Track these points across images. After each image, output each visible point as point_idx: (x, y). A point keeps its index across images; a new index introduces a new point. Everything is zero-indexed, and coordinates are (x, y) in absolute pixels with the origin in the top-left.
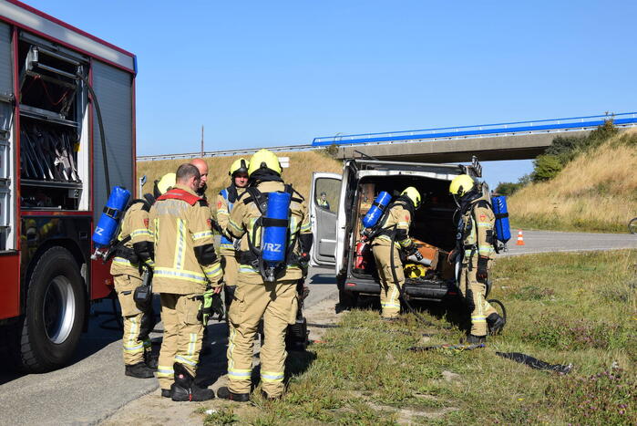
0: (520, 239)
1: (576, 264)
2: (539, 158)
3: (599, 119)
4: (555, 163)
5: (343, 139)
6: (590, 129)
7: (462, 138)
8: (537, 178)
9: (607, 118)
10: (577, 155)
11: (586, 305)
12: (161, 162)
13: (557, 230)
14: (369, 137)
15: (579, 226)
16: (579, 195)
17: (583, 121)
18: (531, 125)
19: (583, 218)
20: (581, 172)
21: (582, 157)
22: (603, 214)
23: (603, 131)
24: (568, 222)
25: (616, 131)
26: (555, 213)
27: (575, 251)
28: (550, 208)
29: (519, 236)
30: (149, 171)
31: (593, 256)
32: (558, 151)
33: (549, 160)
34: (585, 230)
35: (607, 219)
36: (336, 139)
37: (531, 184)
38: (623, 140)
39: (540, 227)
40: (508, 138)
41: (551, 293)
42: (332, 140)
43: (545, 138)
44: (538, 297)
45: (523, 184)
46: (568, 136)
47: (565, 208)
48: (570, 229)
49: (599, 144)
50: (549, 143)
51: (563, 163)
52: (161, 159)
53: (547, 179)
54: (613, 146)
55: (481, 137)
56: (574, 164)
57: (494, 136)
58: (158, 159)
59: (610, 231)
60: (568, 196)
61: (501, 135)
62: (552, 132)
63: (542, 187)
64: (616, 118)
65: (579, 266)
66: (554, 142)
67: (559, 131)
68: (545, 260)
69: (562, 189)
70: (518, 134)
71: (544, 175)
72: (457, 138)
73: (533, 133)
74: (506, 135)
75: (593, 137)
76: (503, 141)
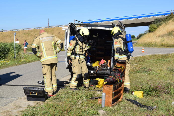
0: (143, 50)
1: (160, 58)
2: (151, 25)
3: (169, 12)
4: (155, 27)
5: (91, 21)
6: (166, 16)
7: (127, 20)
8: (150, 31)
9: (172, 12)
10: (162, 24)
11: (163, 74)
12: (36, 30)
13: (155, 47)
14: (99, 20)
15: (163, 46)
16: (163, 36)
17: (164, 13)
18: (148, 15)
19: (164, 43)
20: (163, 29)
21: (164, 24)
22: (170, 42)
23: (170, 16)
24: (159, 44)
26: (155, 42)
27: (160, 54)
28: (154, 40)
29: (143, 49)
30: (32, 32)
31: (166, 56)
32: (156, 23)
33: (153, 26)
34: (164, 47)
35: (171, 43)
36: (89, 21)
37: (148, 33)
39: (150, 46)
40: (141, 20)
41: (151, 70)
42: (87, 21)
43: (152, 19)
44: (146, 72)
45: (146, 33)
46: (159, 18)
47: (158, 40)
48: (160, 47)
49: (169, 20)
50: (153, 20)
51: (158, 26)
52: (36, 29)
53: (153, 31)
54: (173, 20)
55: (132, 19)
56: (161, 26)
57: (137, 19)
58: (35, 29)
59: (172, 47)
60: (159, 36)
61: (139, 18)
62: (155, 17)
63: (151, 34)
65: (162, 59)
66: (155, 20)
67: (156, 17)
68: (150, 57)
69: (158, 34)
70: (144, 18)
71: (152, 30)
72: (125, 20)
73: (148, 17)
74: (140, 18)
75: (167, 18)
76: (139, 20)
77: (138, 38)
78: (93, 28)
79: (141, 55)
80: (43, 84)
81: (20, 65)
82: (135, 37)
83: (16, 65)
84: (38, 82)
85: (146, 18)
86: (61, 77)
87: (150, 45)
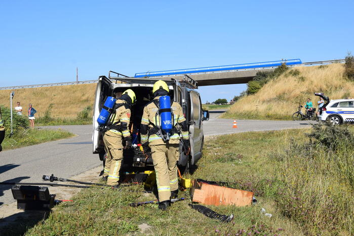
0: (235, 124)
2: (251, 82)
3: (279, 63)
4: (258, 85)
5: (151, 74)
6: (275, 68)
7: (211, 73)
8: (250, 92)
9: (283, 62)
10: (268, 80)
12: (55, 87)
13: (258, 119)
14: (164, 73)
15: (269, 117)
16: (270, 101)
17: (271, 63)
18: (246, 65)
19: (271, 113)
20: (270, 90)
21: (271, 82)
22: (281, 111)
23: (281, 69)
24: (263, 115)
25: (287, 69)
26: (256, 110)
27: (262, 130)
28: (254, 108)
29: (235, 123)
30: (49, 92)
32: (259, 79)
33: (254, 83)
34: (271, 119)
35: (282, 113)
36: (147, 74)
37: (246, 96)
38: (290, 73)
39: (249, 118)
42: (145, 74)
43: (252, 73)
44: (232, 160)
45: (242, 95)
46: (264, 71)
47: (262, 108)
48: (264, 119)
49: (279, 75)
50: (254, 75)
51: (262, 85)
52: (56, 85)
53: (254, 93)
54: (286, 76)
55: (220, 72)
56: (267, 85)
58: (54, 85)
59: (284, 119)
60: (264, 102)
61: (231, 71)
62: (256, 69)
63: (251, 97)
64: (287, 62)
66: (257, 74)
67: (259, 69)
69: (261, 98)
70: (239, 70)
71: (252, 91)
72: (209, 73)
73: (247, 70)
74: (233, 71)
75: (276, 71)
76: (232, 74)
77: (231, 104)
78: (141, 85)
79: (230, 133)
80: (51, 181)
81: (18, 147)
82: (226, 103)
83: (12, 148)
84: (44, 178)
85: (243, 70)
86: (87, 168)
87: (249, 116)
